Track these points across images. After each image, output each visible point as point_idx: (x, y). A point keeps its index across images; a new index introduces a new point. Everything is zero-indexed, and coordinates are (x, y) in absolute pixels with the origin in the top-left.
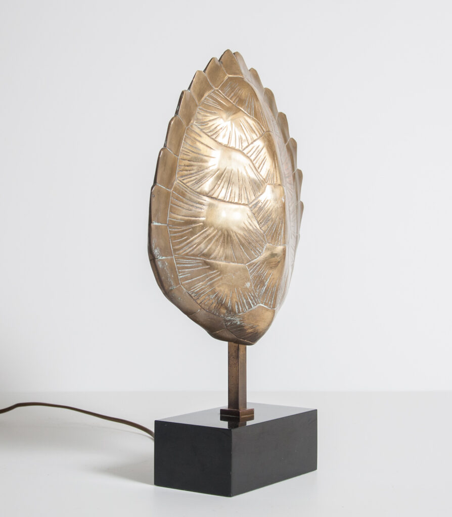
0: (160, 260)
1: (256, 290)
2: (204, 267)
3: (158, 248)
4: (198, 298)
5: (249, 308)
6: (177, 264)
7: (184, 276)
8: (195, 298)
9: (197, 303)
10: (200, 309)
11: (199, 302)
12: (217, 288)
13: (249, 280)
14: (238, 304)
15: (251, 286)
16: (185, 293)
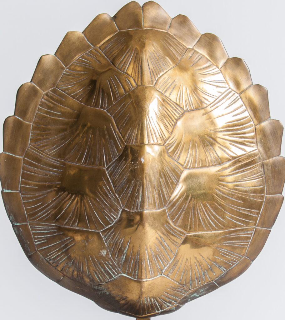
0: (15, 225)
1: (114, 259)
2: (59, 233)
3: (12, 215)
4: (57, 265)
5: (110, 278)
6: (32, 230)
7: (40, 242)
8: (55, 265)
9: (58, 270)
10: (63, 277)
11: (59, 269)
12: (72, 255)
13: (104, 248)
14: (96, 273)
15: (108, 254)
16: (42, 260)
